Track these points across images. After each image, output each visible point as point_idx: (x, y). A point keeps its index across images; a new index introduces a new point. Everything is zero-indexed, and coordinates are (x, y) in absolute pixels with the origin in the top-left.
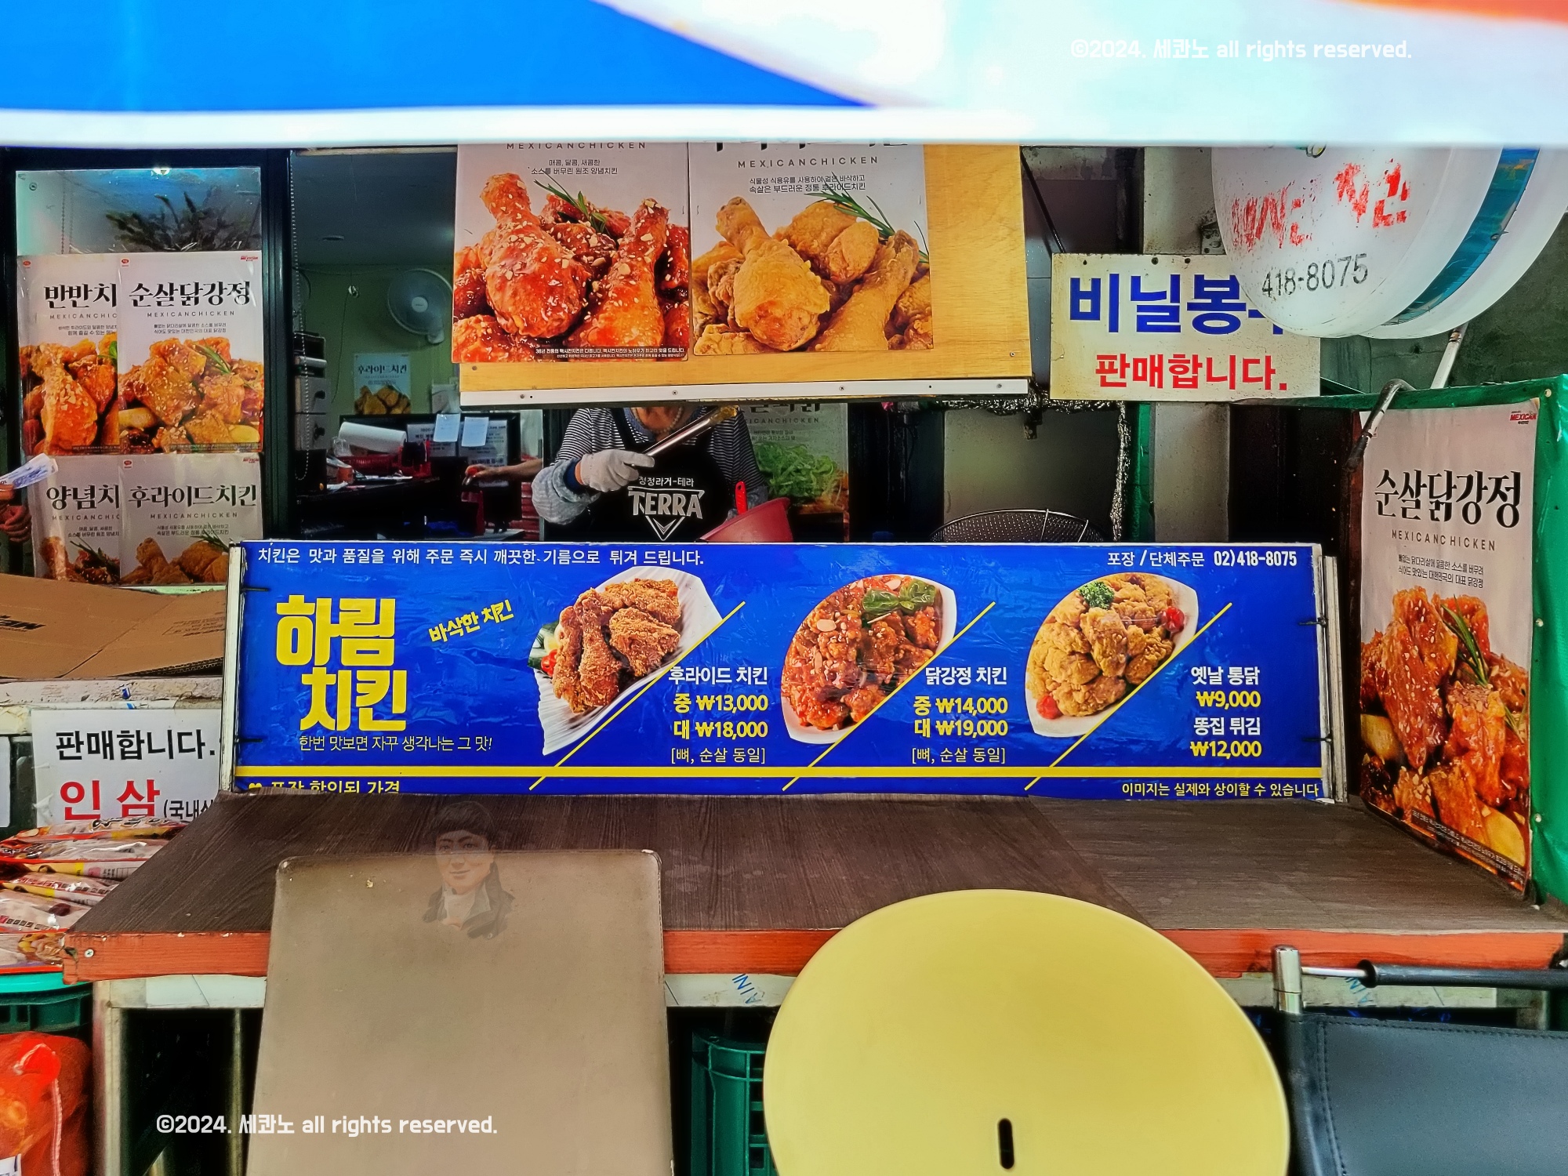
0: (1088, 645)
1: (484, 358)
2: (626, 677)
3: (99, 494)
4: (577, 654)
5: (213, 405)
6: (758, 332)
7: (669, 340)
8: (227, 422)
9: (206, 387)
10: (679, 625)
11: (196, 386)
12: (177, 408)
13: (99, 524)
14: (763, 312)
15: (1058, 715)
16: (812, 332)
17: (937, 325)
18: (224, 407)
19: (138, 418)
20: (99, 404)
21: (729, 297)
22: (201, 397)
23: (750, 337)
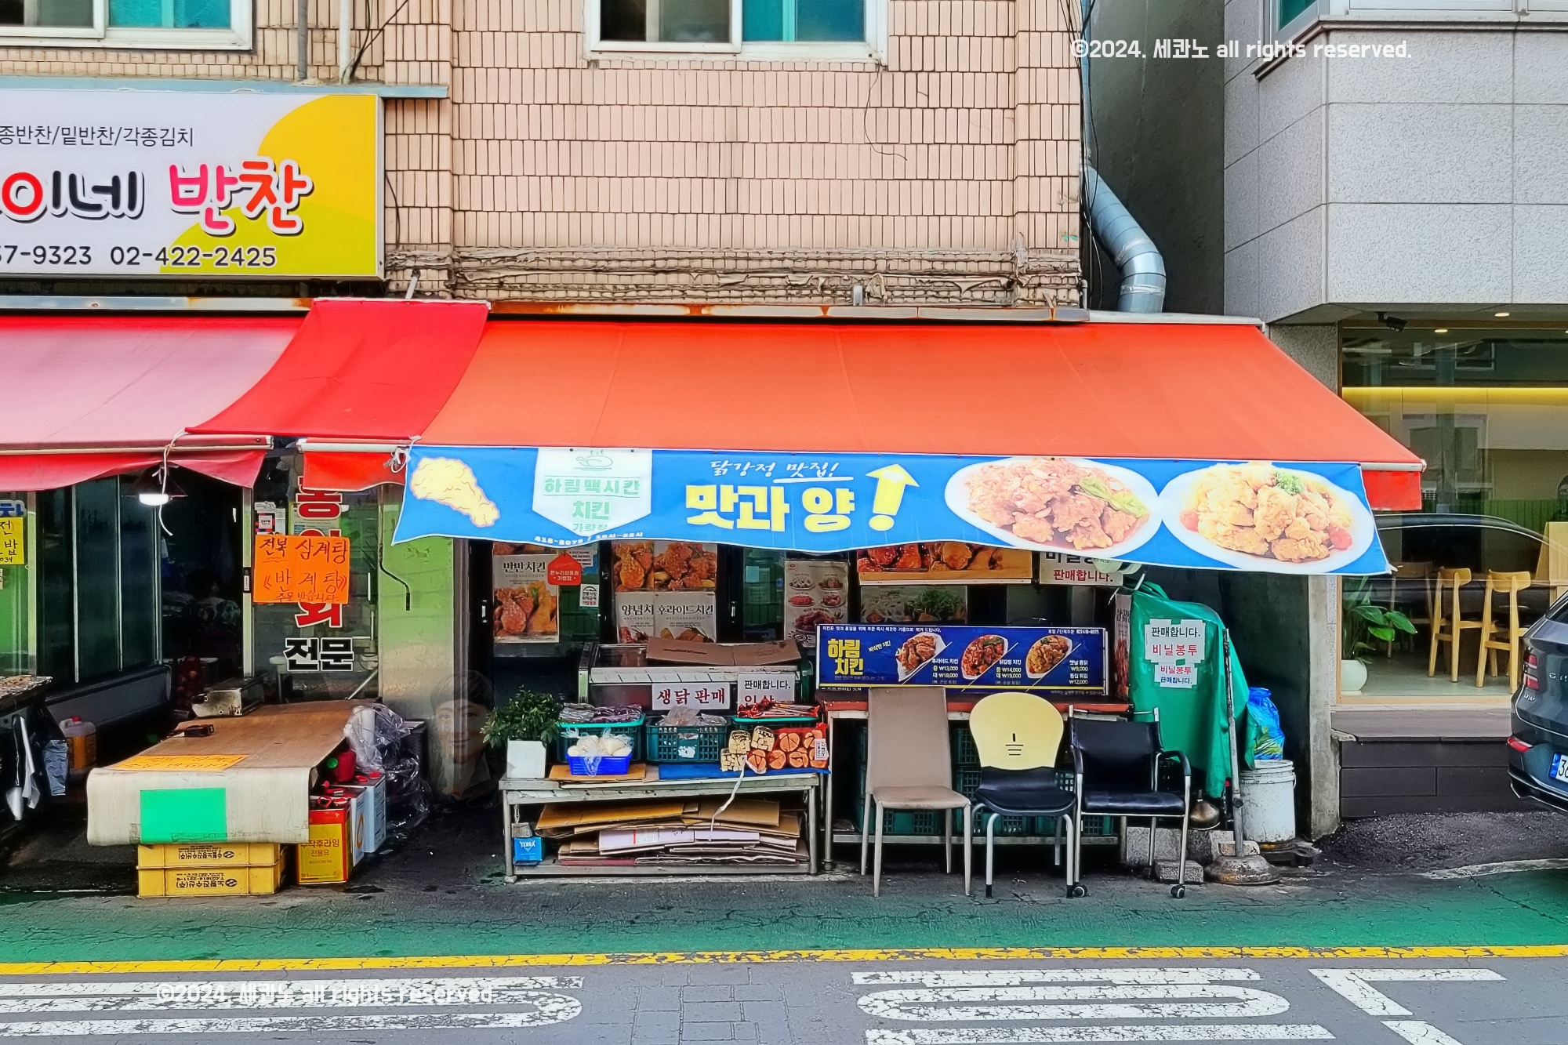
0: (1043, 654)
1: (868, 571)
2: (920, 661)
3: (644, 609)
4: (908, 655)
5: (694, 571)
6: (950, 564)
7: (923, 566)
8: (701, 578)
9: (692, 563)
10: (934, 648)
11: (688, 563)
12: (680, 572)
13: (644, 621)
14: (951, 558)
15: (1034, 672)
16: (966, 564)
17: (1003, 562)
18: (700, 572)
19: (662, 576)
20: (645, 570)
21: (941, 553)
22: (689, 567)
23: (947, 565)
